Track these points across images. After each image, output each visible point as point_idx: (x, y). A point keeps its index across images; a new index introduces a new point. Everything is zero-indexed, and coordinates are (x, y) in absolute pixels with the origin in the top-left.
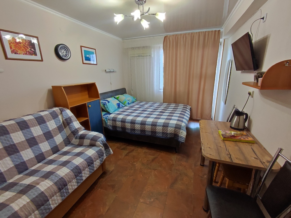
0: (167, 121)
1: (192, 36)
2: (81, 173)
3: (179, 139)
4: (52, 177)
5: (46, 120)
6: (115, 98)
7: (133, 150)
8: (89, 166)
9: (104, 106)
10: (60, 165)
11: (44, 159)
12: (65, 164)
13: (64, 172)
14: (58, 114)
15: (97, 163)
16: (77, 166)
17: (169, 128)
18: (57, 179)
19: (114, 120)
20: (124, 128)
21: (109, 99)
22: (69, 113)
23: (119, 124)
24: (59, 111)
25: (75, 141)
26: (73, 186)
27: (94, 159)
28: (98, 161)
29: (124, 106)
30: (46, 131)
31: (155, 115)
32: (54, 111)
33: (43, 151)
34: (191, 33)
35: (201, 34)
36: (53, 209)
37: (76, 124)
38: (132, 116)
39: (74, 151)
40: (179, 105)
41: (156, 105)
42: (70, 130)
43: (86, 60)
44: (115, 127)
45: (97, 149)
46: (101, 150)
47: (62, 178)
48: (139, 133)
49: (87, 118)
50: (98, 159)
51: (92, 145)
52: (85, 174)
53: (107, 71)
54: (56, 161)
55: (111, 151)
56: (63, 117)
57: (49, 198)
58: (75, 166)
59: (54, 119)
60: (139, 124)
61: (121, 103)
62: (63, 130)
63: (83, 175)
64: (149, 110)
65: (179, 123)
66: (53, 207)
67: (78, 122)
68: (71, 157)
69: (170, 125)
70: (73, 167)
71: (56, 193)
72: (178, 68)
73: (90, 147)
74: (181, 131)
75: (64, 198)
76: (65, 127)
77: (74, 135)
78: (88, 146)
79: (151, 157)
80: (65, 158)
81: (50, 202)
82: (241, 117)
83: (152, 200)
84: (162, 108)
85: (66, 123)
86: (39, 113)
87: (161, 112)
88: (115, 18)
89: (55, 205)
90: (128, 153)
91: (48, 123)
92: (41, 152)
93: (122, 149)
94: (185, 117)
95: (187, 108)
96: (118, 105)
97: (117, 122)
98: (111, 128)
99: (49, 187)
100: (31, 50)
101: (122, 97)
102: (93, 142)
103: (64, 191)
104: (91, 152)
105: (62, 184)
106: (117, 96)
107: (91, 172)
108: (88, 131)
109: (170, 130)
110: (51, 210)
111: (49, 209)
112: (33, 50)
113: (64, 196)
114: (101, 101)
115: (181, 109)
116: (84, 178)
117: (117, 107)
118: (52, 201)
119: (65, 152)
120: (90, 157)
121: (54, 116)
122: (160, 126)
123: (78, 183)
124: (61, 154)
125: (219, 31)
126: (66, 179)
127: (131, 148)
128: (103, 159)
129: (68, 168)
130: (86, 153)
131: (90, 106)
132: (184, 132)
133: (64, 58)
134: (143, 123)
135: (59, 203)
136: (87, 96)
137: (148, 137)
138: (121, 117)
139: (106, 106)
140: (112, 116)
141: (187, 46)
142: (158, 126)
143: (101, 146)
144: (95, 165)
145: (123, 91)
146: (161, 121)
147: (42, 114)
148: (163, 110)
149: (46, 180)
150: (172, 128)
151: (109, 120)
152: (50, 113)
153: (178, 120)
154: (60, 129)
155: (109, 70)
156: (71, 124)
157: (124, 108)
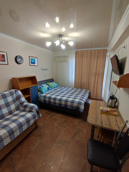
0: (74, 99)
1: (91, 51)
2: (22, 126)
3: (80, 110)
4: (7, 128)
5: (7, 96)
6: (47, 84)
7: (54, 115)
8: (27, 123)
9: (40, 89)
10: (12, 121)
11: (4, 117)
12: (14, 121)
13: (13, 125)
14: (14, 93)
15: (32, 122)
16: (21, 123)
17: (75, 104)
18: (9, 129)
19: (45, 97)
20: (50, 102)
21: (43, 85)
22: (20, 93)
23: (47, 99)
24: (14, 91)
25: (21, 108)
26: (17, 134)
27: (30, 119)
28: (33, 120)
29: (51, 89)
30: (6, 102)
31: (68, 95)
32: (12, 91)
33: (4, 113)
34: (91, 50)
35: (96, 51)
36: (5, 145)
37: (23, 99)
38: (55, 95)
39: (20, 114)
40: (83, 90)
41: (69, 89)
42: (20, 102)
43: (31, 63)
44: (45, 101)
45: (33, 113)
46: (35, 114)
47: (12, 129)
48: (58, 105)
49: (29, 96)
50: (33, 119)
51: (30, 111)
52: (24, 127)
53: (43, 69)
54: (10, 119)
55: (41, 115)
56: (16, 95)
57: (4, 139)
58: (20, 122)
59: (11, 96)
60: (58, 100)
61: (50, 87)
62: (16, 102)
63: (24, 128)
64: (65, 92)
65: (81, 101)
66: (5, 144)
67: (24, 98)
68: (18, 117)
69: (75, 102)
70: (18, 123)
71: (7, 137)
72: (83, 69)
73: (29, 112)
74: (81, 106)
75: (12, 140)
76: (17, 100)
77: (21, 105)
78: (28, 111)
79: (64, 120)
80: (15, 118)
81: (4, 141)
82: (113, 100)
83: (61, 145)
84: (73, 91)
85: (17, 98)
86: (4, 92)
87: (71, 94)
88: (47, 44)
89: (7, 144)
90: (51, 117)
91: (8, 98)
92: (3, 114)
93: (48, 114)
94: (85, 97)
95: (87, 92)
96: (48, 88)
97: (46, 99)
98: (43, 101)
99: (4, 133)
100: (2, 59)
101: (51, 84)
102: (31, 109)
103: (12, 136)
104: (29, 115)
105: (11, 132)
106: (48, 83)
107: (28, 126)
108: (29, 103)
109: (75, 105)
110: (4, 146)
111: (3, 145)
112: (3, 59)
113: (12, 139)
114: (38, 86)
115: (83, 92)
116: (24, 130)
117: (47, 89)
118: (5, 141)
119: (16, 114)
120: (28, 118)
121: (12, 94)
122: (70, 102)
123: (20, 132)
124: (13, 115)
125: (106, 49)
126: (14, 130)
127: (53, 113)
128: (35, 119)
129: (16, 123)
130: (27, 115)
131: (32, 89)
132: (83, 106)
133: (19, 63)
134: (60, 100)
135: (9, 142)
136: (31, 83)
137: (63, 108)
138: (48, 95)
139: (41, 89)
140: (44, 94)
141: (88, 57)
142: (69, 102)
143: (35, 112)
144: (31, 123)
145: (52, 80)
146: (70, 99)
147: (5, 93)
148: (73, 92)
149: (3, 129)
150: (76, 104)
151: (42, 97)
152: (10, 93)
153: (80, 99)
154: (14, 101)
155: (44, 69)
156: (20, 99)
157: (51, 90)
